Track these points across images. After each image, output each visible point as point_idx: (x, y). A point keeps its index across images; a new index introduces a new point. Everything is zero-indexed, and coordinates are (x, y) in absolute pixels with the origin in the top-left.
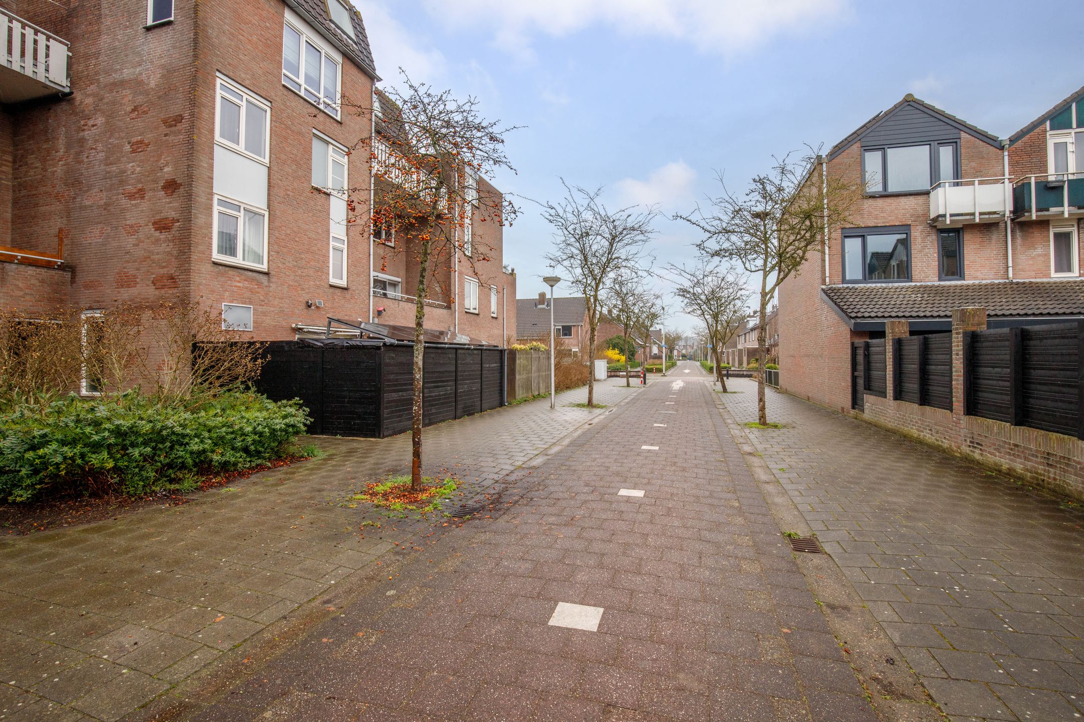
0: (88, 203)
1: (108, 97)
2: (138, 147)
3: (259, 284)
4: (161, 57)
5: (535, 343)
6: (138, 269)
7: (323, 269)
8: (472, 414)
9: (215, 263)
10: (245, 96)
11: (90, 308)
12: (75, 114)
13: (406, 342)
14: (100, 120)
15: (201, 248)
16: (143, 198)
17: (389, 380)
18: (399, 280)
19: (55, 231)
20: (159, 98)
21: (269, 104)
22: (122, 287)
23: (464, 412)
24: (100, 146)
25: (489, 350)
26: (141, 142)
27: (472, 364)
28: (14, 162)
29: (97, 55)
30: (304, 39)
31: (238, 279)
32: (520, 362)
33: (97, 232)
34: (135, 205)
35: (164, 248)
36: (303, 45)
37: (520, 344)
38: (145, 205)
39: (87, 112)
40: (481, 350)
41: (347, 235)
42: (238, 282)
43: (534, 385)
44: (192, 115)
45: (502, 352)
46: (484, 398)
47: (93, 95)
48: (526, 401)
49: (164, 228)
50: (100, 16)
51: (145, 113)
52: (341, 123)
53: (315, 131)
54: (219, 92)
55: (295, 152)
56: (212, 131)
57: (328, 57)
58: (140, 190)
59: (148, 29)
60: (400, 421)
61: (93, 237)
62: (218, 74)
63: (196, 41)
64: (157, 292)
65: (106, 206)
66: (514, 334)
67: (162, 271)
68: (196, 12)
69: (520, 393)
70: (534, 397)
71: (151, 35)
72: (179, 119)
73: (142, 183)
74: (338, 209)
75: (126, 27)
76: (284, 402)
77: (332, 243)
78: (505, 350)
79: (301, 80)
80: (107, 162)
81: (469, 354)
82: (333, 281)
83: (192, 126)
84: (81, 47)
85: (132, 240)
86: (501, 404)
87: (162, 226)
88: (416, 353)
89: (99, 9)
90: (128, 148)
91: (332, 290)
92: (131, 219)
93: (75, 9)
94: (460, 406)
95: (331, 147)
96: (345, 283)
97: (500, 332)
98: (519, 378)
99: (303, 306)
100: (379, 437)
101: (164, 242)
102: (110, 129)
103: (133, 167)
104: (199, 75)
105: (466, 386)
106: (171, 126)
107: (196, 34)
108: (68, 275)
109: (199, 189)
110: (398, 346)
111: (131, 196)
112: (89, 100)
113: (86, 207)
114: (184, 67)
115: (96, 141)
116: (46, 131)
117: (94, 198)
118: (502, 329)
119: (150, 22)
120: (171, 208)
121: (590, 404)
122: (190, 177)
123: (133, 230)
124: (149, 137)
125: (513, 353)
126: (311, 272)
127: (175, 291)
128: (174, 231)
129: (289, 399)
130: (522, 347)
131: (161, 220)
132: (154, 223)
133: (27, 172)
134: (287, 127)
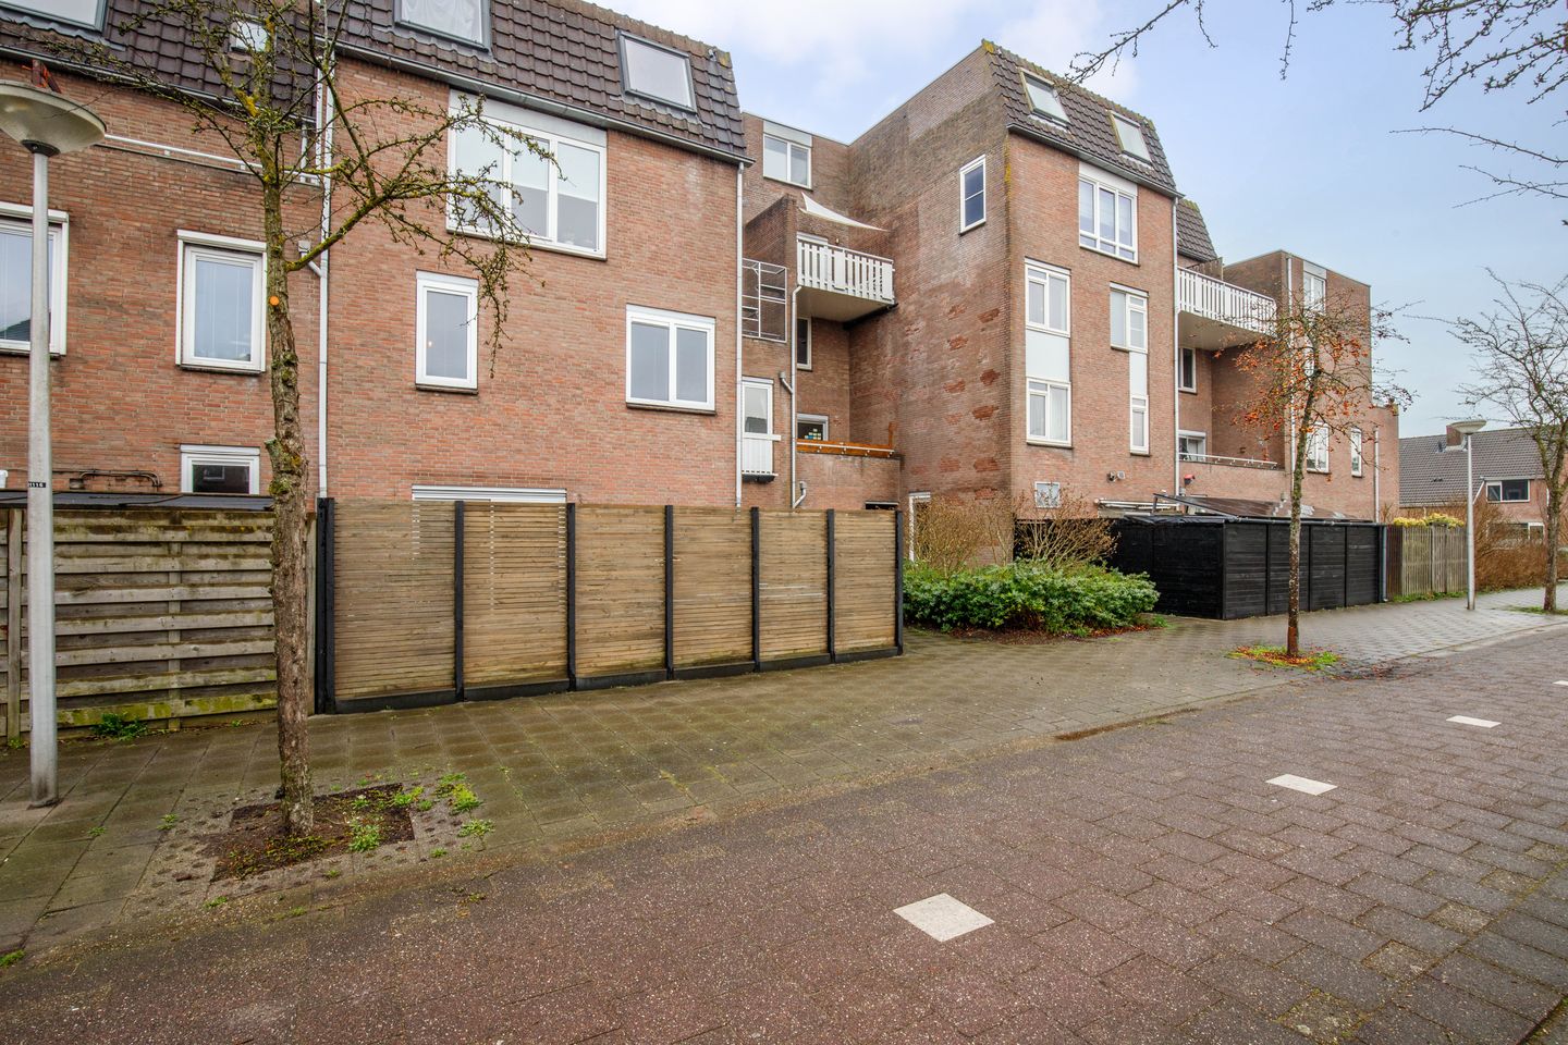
0: (912, 398)
1: (928, 302)
2: (956, 344)
3: (1064, 459)
4: (975, 258)
5: (1437, 516)
6: (960, 455)
7: (1123, 438)
8: (1333, 608)
9: (1029, 444)
10: (1048, 272)
11: (918, 491)
12: (900, 321)
13: (1247, 519)
14: (922, 324)
15: (1018, 432)
16: (963, 390)
17: (1231, 560)
18: (1204, 434)
19: (885, 425)
20: (975, 296)
21: (1067, 272)
22: (946, 470)
23: (1321, 604)
24: (922, 348)
25: (1358, 526)
26: (959, 339)
27: (1332, 544)
28: (850, 370)
29: (917, 266)
30: (1097, 187)
31: (1047, 457)
32: (1408, 543)
33: (922, 423)
34: (957, 397)
35: (984, 433)
36: (1097, 192)
37: (1408, 517)
38: (965, 396)
39: (910, 319)
40: (1345, 527)
41: (1148, 393)
42: (1047, 459)
43: (1436, 578)
44: (1008, 308)
45: (1378, 529)
46: (1349, 589)
47: (915, 302)
48: (1420, 599)
49: (984, 416)
50: (918, 232)
51: (962, 312)
52: (1138, 266)
53: (1112, 285)
54: (1028, 277)
55: (1093, 315)
56: (1023, 318)
57: (1123, 196)
58: (961, 383)
59: (962, 235)
60: (1243, 605)
61: (918, 428)
62: (1027, 260)
63: (1008, 237)
64: (979, 475)
65: (930, 400)
66: (1394, 499)
67: (982, 456)
68: (1007, 209)
69: (1408, 587)
70: (1436, 595)
71: (965, 238)
72: (996, 312)
73: (961, 376)
74: (1137, 366)
75: (942, 236)
76: (1134, 575)
77: (1132, 406)
78: (1383, 527)
79: (1097, 235)
80: (929, 360)
81: (1329, 532)
82: (1135, 449)
83: (1008, 318)
84: (902, 262)
85: (954, 428)
86: (1377, 599)
87: (982, 414)
88: (1293, 531)
89: (917, 226)
90: (947, 346)
91: (1133, 459)
92: (953, 409)
93: (896, 230)
94: (1315, 597)
95: (1128, 296)
96: (1147, 450)
97: (1370, 498)
98: (1408, 566)
99: (1105, 479)
100: (1221, 618)
101: (984, 428)
102: (931, 330)
103: (953, 363)
104: (1012, 268)
105: (1323, 572)
106: (988, 321)
107: (1008, 230)
108: (898, 462)
109: (1015, 376)
110: (1242, 523)
111: (952, 389)
112: (912, 308)
113: (911, 403)
114: (998, 263)
115: (920, 343)
116: (876, 339)
117: (918, 394)
118: (1371, 493)
119: (964, 229)
120: (990, 397)
121: (1549, 607)
122: (1008, 365)
123: (955, 419)
124: (967, 333)
125: (1396, 532)
126: (1112, 442)
127: (996, 473)
128: (994, 418)
129: (1138, 573)
130: (1413, 521)
131: (981, 409)
132: (974, 412)
133: (860, 377)
134: (1086, 290)
